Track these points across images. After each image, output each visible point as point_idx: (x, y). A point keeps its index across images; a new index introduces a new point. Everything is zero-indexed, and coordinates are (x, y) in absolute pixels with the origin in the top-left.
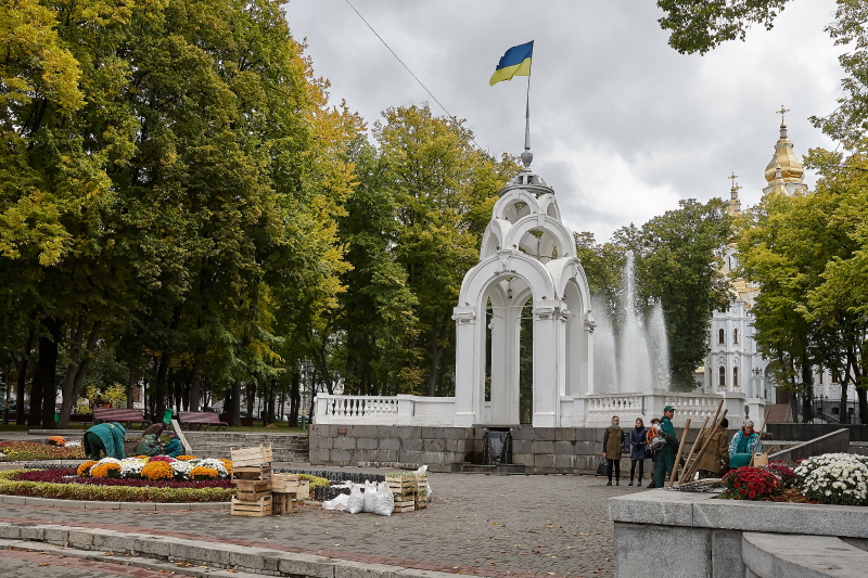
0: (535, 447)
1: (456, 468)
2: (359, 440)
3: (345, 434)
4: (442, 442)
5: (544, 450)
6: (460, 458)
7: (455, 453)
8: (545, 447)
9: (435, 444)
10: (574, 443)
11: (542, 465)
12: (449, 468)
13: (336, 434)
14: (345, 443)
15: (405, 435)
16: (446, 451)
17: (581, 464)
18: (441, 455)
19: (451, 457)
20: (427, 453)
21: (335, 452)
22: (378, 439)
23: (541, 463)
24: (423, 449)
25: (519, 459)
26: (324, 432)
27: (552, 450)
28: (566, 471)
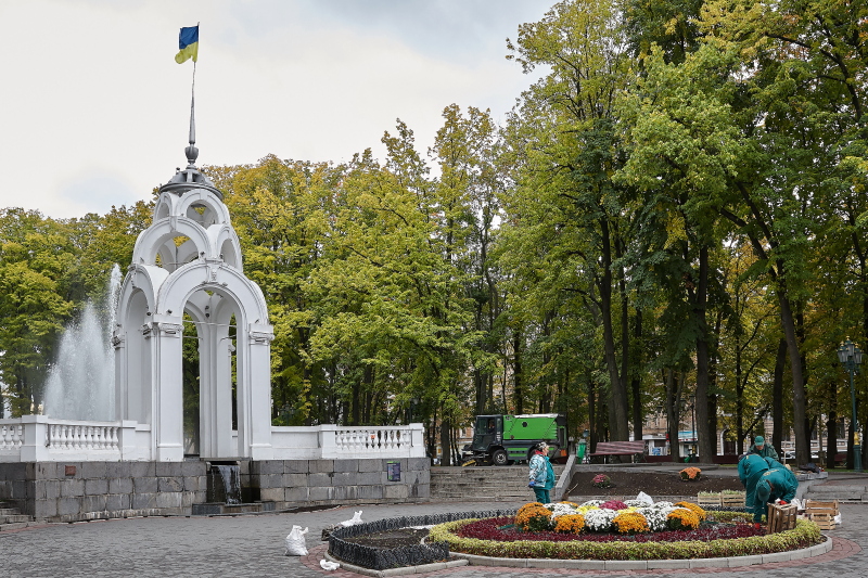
0: (285, 480)
1: (198, 510)
2: (88, 483)
3: (73, 475)
4: (180, 481)
5: (296, 483)
6: (201, 498)
7: (195, 492)
8: (296, 480)
9: (172, 483)
10: (331, 475)
11: (294, 499)
12: (189, 511)
13: (62, 475)
14: (73, 487)
15: (137, 474)
16: (184, 490)
17: (341, 494)
18: (178, 496)
19: (191, 498)
20: (163, 495)
21: (62, 502)
22: (108, 480)
23: (293, 498)
24: (159, 490)
25: (266, 494)
26: (51, 474)
27: (305, 482)
28: (322, 503)
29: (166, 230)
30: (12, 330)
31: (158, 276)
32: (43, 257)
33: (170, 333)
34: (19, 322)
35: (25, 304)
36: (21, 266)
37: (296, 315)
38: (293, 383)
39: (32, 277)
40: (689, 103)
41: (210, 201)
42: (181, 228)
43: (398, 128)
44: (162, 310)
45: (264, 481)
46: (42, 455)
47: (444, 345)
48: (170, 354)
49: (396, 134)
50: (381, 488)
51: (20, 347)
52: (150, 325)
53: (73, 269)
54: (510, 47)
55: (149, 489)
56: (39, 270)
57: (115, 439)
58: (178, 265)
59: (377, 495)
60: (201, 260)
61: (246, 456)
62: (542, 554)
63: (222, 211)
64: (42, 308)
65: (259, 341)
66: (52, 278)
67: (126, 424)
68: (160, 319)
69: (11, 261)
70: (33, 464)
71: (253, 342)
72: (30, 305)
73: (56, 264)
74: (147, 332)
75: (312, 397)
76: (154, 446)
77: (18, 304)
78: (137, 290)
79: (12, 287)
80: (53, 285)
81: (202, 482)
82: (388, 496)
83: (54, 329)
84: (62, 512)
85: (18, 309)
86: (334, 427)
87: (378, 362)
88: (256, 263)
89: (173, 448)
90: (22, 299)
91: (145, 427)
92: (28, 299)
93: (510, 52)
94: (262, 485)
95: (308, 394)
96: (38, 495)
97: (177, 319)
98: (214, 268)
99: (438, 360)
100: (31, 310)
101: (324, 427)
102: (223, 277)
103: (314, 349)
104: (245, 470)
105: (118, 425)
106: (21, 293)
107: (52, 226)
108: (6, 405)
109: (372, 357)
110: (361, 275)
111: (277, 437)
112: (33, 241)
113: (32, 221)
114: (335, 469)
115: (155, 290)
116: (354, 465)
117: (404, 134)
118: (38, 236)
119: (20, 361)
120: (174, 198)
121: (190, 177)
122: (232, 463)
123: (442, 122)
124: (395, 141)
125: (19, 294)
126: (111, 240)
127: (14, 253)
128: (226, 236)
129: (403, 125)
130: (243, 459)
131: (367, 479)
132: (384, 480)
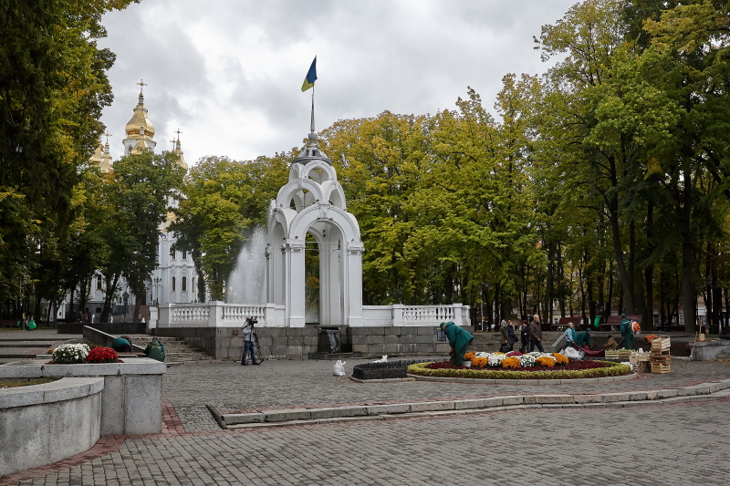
0: (369, 339)
1: (312, 357)
3: (237, 335)
4: (300, 338)
6: (314, 349)
7: (311, 346)
8: (376, 339)
9: (296, 340)
10: (399, 336)
11: (375, 351)
12: (307, 357)
13: (231, 335)
14: (236, 342)
15: (275, 334)
16: (304, 345)
17: (405, 348)
18: (300, 348)
19: (308, 349)
20: (291, 347)
21: (230, 350)
24: (288, 344)
25: (356, 348)
26: (225, 334)
27: (382, 341)
28: (393, 354)
29: (296, 187)
30: (210, 239)
31: (290, 214)
32: (232, 189)
33: (297, 250)
34: (216, 233)
35: (218, 222)
36: (216, 196)
37: (401, 224)
38: (401, 272)
39: (224, 203)
40: (635, 90)
41: (323, 167)
42: (305, 186)
43: (469, 93)
44: (292, 236)
45: (355, 340)
46: (220, 323)
47: (501, 246)
48: (297, 262)
49: (466, 98)
50: (431, 344)
51: (215, 250)
52: (284, 245)
53: (250, 196)
54: (536, 41)
55: (281, 344)
56: (227, 198)
57: (262, 314)
58: (305, 207)
59: (430, 349)
60: (316, 205)
61: (345, 324)
62: (447, 375)
63: (332, 171)
64: (230, 223)
65: (354, 252)
66: (236, 203)
67: (268, 305)
68: (290, 242)
69: (210, 193)
70: (215, 328)
71: (350, 253)
72: (222, 222)
73: (240, 193)
74: (283, 250)
75: (416, 282)
76: (287, 317)
77: (214, 221)
78: (278, 224)
79: (210, 210)
80: (237, 207)
81: (315, 340)
82: (438, 350)
83: (236, 238)
84: (231, 355)
85: (214, 225)
86: (402, 306)
87: (450, 259)
88: (372, 189)
89: (298, 319)
90: (217, 218)
91: (283, 307)
92: (220, 218)
93: (536, 45)
94: (354, 342)
95: (413, 280)
96: (218, 346)
97: (301, 242)
98: (325, 209)
99: (500, 256)
100: (222, 225)
101: (396, 306)
102: (331, 214)
103: (406, 252)
104: (344, 333)
105: (264, 306)
106: (216, 214)
107: (236, 167)
108: (207, 289)
109: (446, 256)
110: (438, 200)
111: (366, 312)
112: (224, 178)
113: (222, 164)
114: (403, 333)
115: (288, 223)
116: (414, 330)
117: (473, 97)
118: (227, 175)
119: (215, 259)
120: (300, 166)
121: (311, 153)
122: (335, 328)
123: (501, 86)
124: (465, 103)
125: (215, 215)
126: (274, 177)
127: (211, 187)
128: (333, 188)
129: (472, 91)
130: (342, 326)
131: (423, 339)
132: (435, 340)
